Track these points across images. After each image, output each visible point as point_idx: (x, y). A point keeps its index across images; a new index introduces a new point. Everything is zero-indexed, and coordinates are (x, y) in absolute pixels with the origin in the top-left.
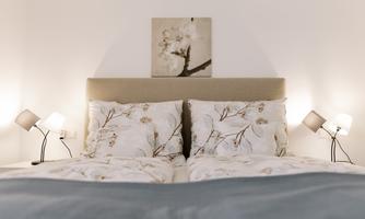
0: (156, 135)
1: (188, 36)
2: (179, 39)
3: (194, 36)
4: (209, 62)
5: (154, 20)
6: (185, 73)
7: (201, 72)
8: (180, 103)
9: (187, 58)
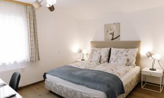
0: (101, 57)
1: (113, 29)
2: (111, 30)
3: (115, 29)
4: (119, 36)
5: (105, 25)
6: (113, 39)
7: (117, 39)
8: (109, 48)
9: (113, 35)
